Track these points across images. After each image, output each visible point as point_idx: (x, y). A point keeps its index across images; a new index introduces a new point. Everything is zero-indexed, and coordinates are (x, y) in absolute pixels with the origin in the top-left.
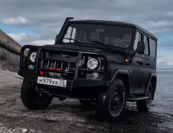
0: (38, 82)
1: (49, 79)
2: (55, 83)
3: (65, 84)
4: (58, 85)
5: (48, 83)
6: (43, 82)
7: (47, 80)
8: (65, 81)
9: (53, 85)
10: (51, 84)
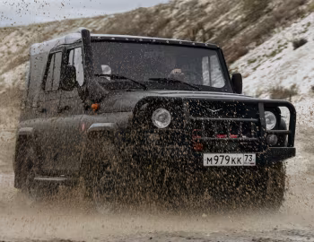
0: (205, 164)
1: (225, 155)
2: (236, 160)
3: (254, 161)
4: (242, 163)
5: (224, 163)
6: (214, 162)
7: (220, 159)
8: (254, 156)
9: (234, 165)
10: (230, 164)
